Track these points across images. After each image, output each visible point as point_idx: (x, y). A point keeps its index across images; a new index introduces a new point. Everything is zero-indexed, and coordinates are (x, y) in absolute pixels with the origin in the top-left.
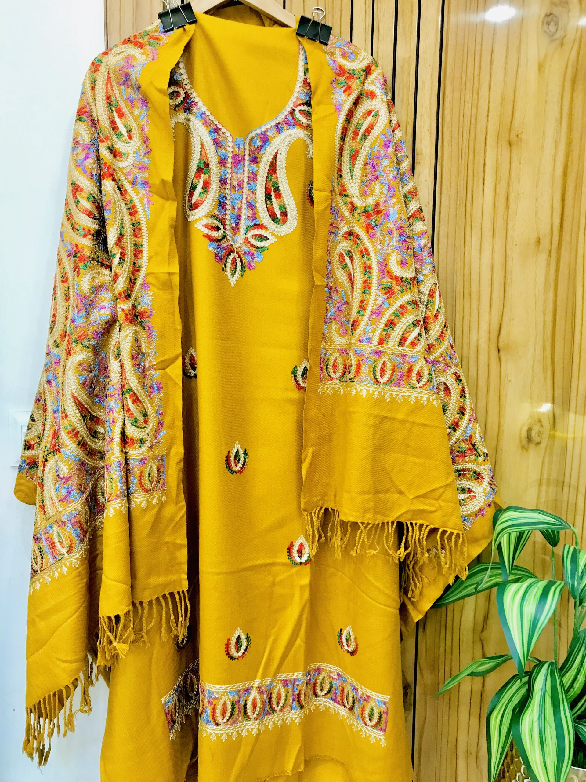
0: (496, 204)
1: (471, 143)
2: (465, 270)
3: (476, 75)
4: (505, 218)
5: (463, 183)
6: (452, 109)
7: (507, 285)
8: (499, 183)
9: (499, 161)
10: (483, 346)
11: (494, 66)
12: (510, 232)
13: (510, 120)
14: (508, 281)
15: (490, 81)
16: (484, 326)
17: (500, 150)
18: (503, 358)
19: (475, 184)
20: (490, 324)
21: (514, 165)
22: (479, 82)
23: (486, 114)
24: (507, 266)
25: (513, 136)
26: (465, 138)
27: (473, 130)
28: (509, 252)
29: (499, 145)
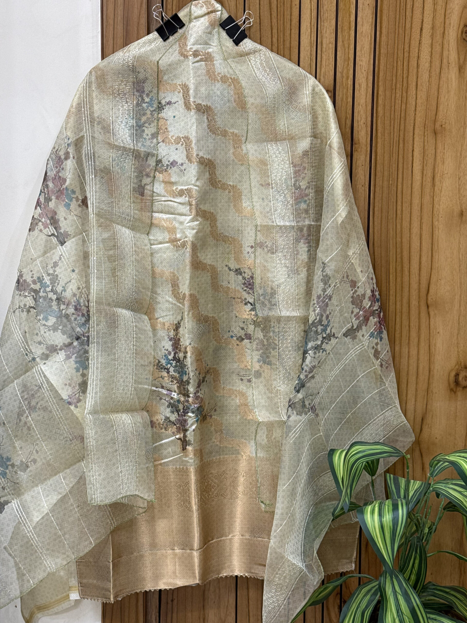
0: (424, 183)
1: (402, 133)
2: (397, 239)
3: (405, 77)
4: (432, 194)
5: (394, 166)
6: (384, 106)
7: (434, 251)
8: (426, 166)
9: (426, 148)
10: (414, 303)
11: (420, 70)
12: (436, 206)
13: (435, 113)
14: (435, 248)
15: (417, 82)
16: (414, 286)
17: (426, 138)
18: (432, 313)
19: (405, 167)
20: (420, 283)
21: (438, 151)
22: (407, 83)
23: (413, 109)
24: (434, 235)
25: (438, 126)
26: (395, 130)
27: (402, 122)
28: (436, 223)
29: (426, 134)
